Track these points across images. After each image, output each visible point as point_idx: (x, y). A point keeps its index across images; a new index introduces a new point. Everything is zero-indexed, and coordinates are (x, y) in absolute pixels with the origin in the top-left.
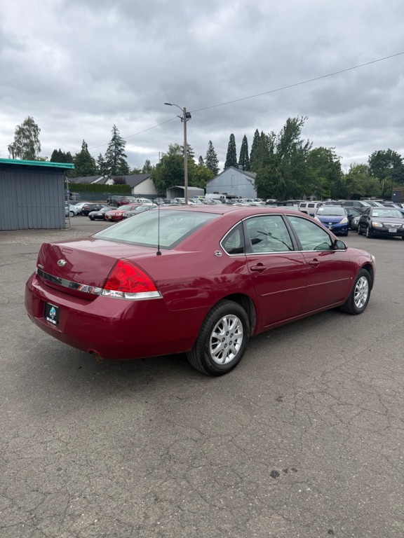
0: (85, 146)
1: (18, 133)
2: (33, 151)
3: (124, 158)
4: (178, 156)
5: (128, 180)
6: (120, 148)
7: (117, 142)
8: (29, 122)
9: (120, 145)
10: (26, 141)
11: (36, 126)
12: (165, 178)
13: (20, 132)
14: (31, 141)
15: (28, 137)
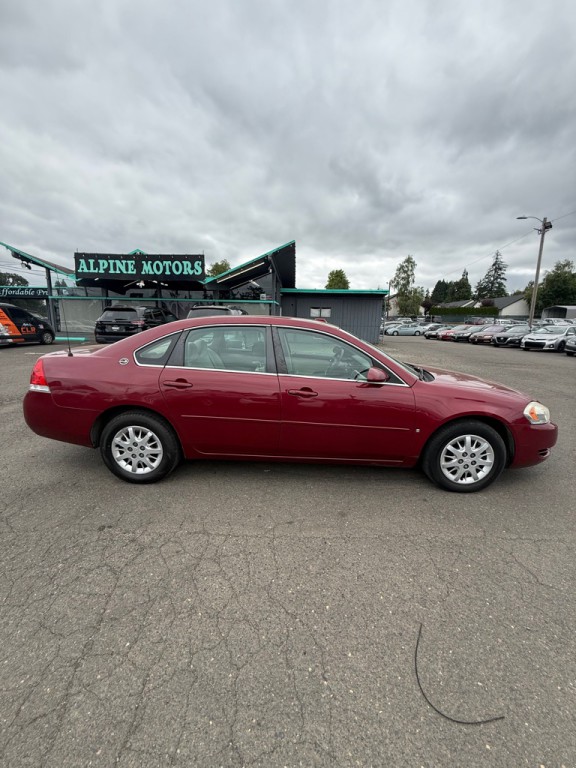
0: (466, 274)
1: (399, 270)
2: (408, 282)
3: (502, 281)
4: (566, 273)
5: (497, 302)
6: (500, 272)
7: (498, 267)
8: (409, 261)
9: (500, 269)
10: (403, 275)
11: (414, 263)
12: (544, 297)
13: (401, 269)
14: (408, 275)
15: (405, 272)
